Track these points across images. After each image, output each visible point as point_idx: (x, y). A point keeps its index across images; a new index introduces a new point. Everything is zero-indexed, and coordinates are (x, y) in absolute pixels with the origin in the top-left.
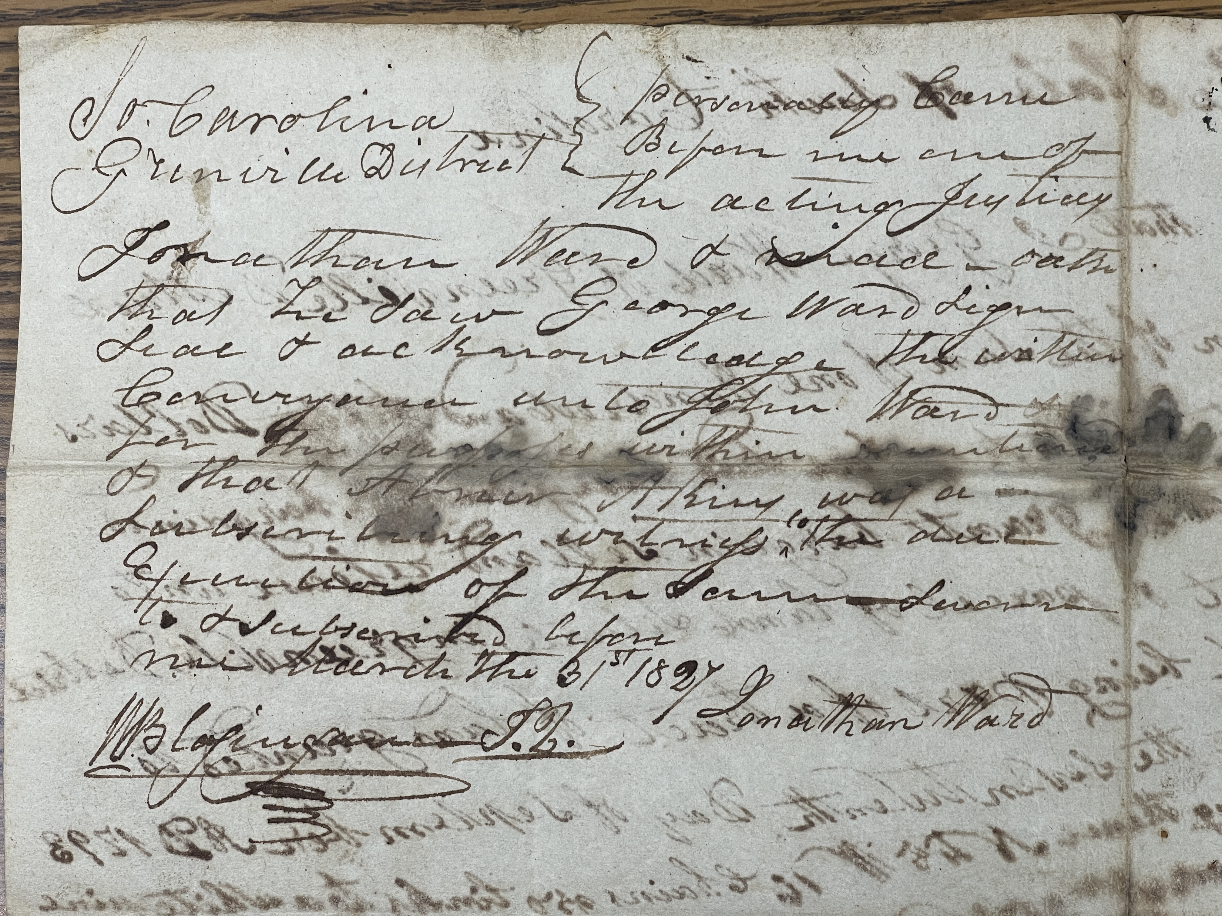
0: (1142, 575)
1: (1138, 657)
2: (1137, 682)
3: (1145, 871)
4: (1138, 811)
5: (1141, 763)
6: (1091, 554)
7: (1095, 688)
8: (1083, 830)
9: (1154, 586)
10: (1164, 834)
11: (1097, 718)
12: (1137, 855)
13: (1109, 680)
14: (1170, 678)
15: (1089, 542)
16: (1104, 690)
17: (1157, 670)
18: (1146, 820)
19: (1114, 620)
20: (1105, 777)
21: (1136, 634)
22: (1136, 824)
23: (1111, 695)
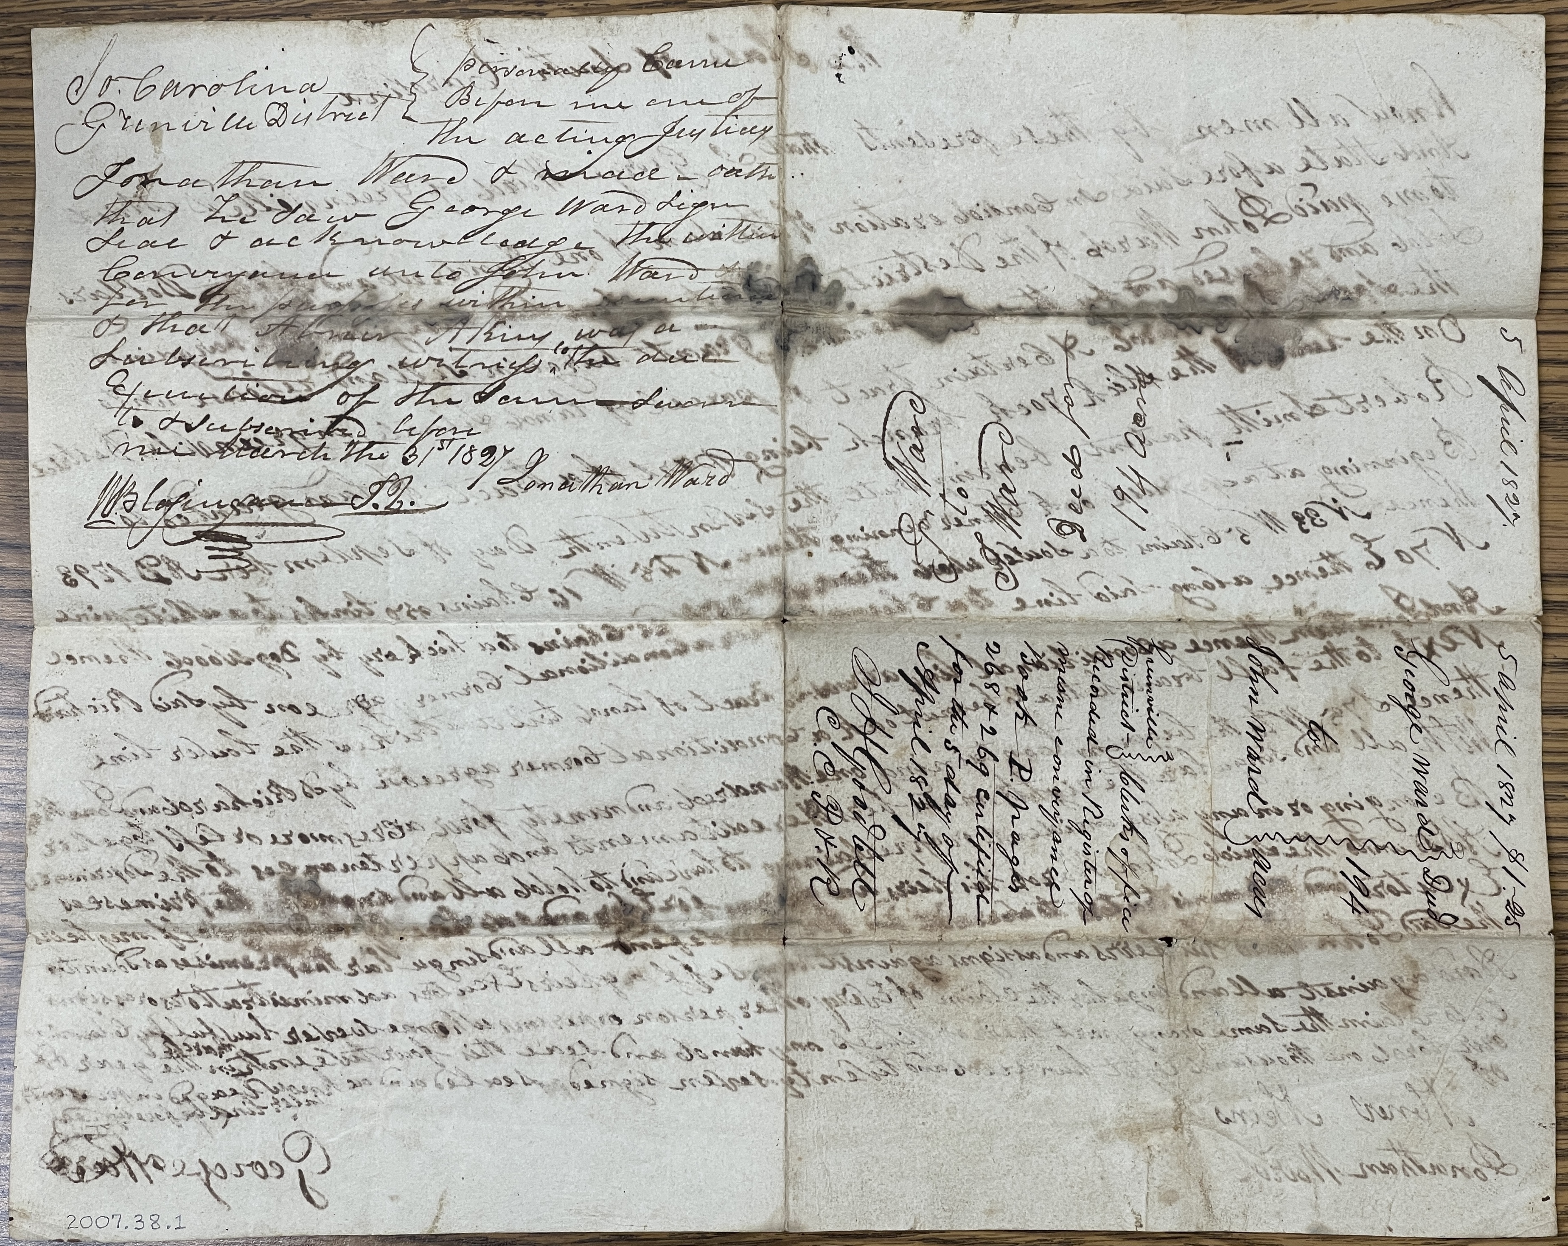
0: (793, 381)
1: (791, 435)
2: (790, 452)
3: (796, 579)
4: (791, 538)
5: (793, 506)
6: (760, 366)
7: (762, 457)
8: (754, 551)
9: (802, 388)
10: (810, 554)
11: (764, 477)
12: (790, 567)
13: (771, 452)
14: (813, 451)
15: (758, 360)
16: (768, 458)
17: (805, 445)
18: (797, 544)
19: (774, 411)
20: (769, 516)
21: (790, 421)
22: (789, 547)
23: (773, 461)
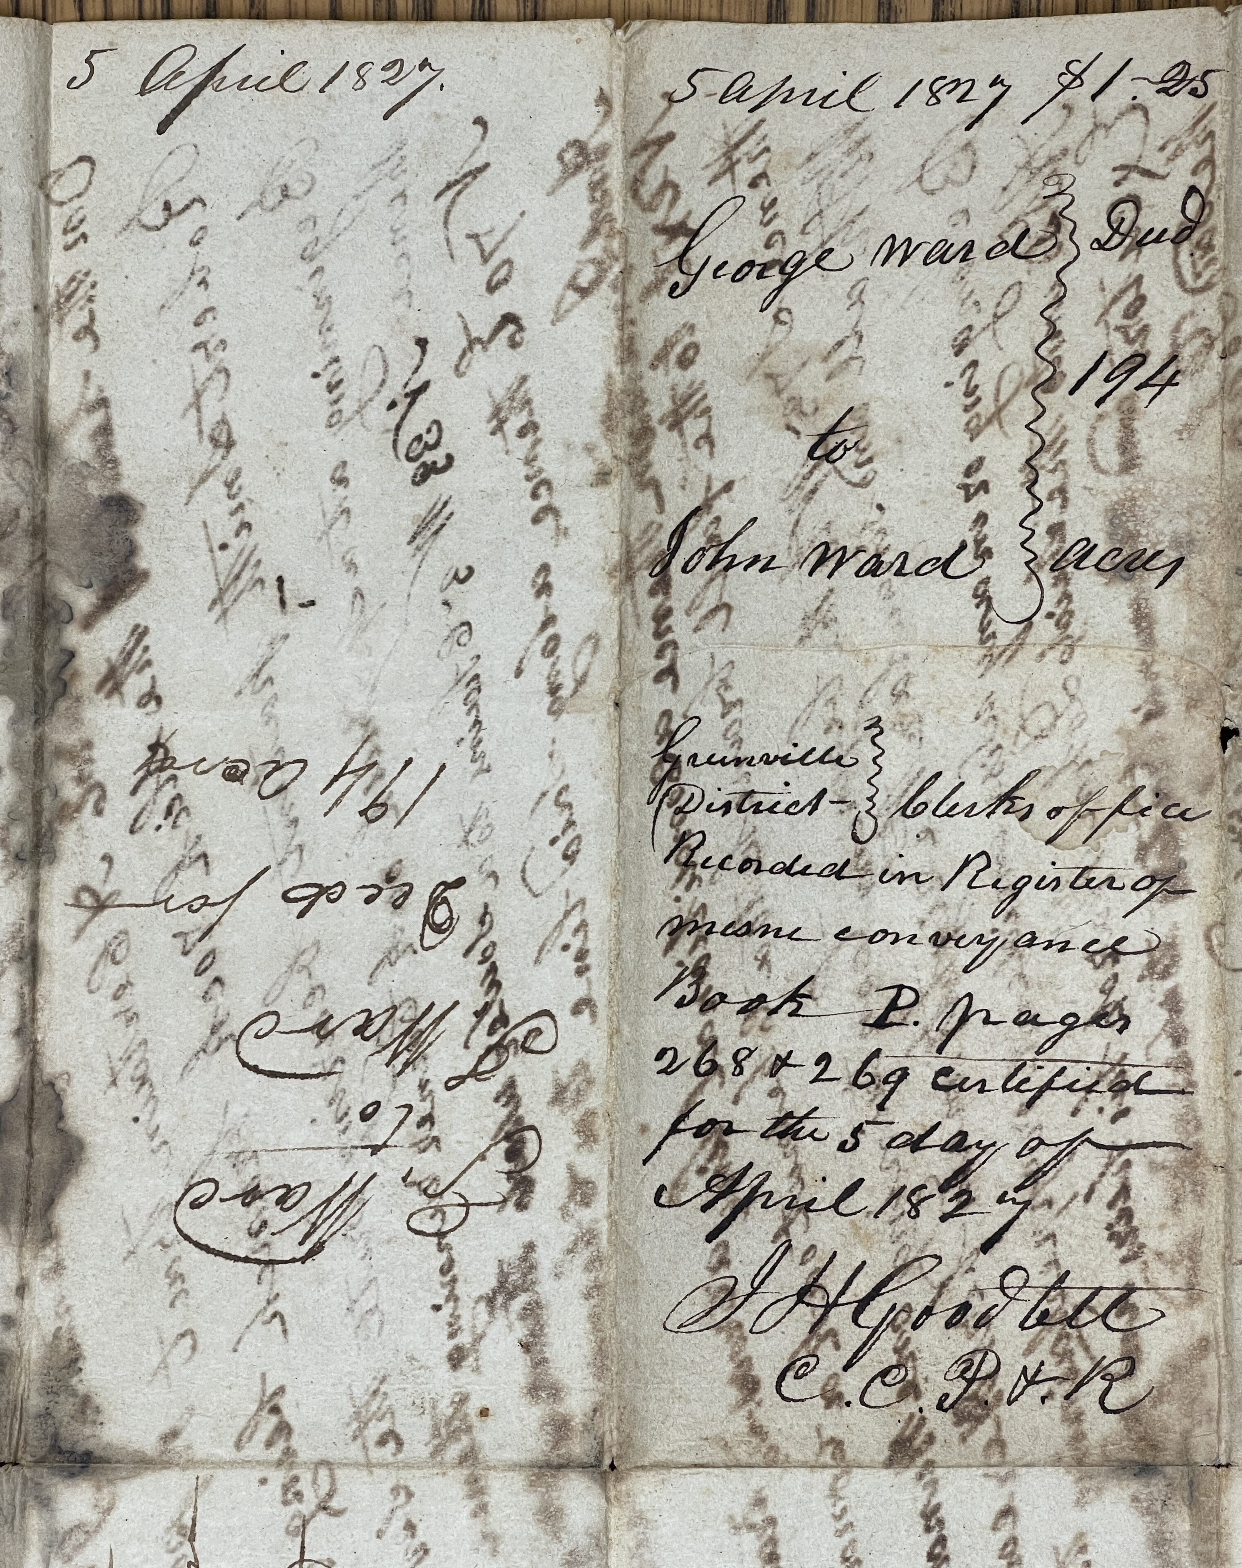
0: (149, 1444)
1: (255, 1449)
2: (289, 1452)
3: (531, 1442)
4: (453, 1451)
5: (391, 1445)
6: (122, 1508)
7: (295, 1506)
8: (477, 1525)
9: (164, 1427)
10: (484, 1412)
11: (334, 1504)
12: (510, 1455)
13: (286, 1489)
14: (283, 1402)
15: (108, 1510)
16: (298, 1495)
17: (274, 1420)
18: (465, 1440)
19: (207, 1482)
20: (410, 1495)
21: (226, 1452)
22: (469, 1457)
23: (304, 1486)
